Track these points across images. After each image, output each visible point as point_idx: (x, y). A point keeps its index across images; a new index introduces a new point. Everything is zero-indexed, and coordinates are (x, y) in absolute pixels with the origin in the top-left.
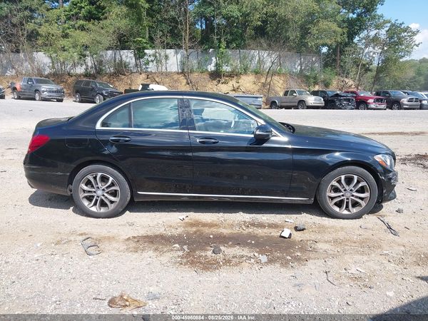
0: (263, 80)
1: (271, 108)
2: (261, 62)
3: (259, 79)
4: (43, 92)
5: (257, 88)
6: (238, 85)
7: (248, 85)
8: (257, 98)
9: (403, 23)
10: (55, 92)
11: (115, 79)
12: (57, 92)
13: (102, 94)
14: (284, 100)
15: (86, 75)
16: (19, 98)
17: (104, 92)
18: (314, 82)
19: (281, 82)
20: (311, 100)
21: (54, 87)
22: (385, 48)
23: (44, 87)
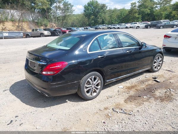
0: (17, 24)
1: (26, 37)
2: (12, 15)
3: (15, 24)
5: (15, 28)
6: (4, 27)
7: (10, 27)
8: (20, 33)
9: (68, 2)
14: (33, 34)
18: (41, 25)
19: (26, 25)
20: (46, 33)
22: (64, 11)
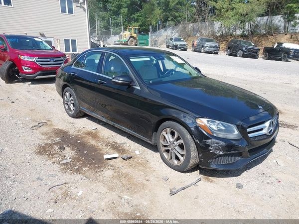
4: (206, 47)
10: (213, 47)
11: (263, 39)
12: (215, 47)
13: (242, 50)
15: (243, 36)
16: (195, 51)
17: (244, 49)
21: (213, 44)
23: (207, 44)
